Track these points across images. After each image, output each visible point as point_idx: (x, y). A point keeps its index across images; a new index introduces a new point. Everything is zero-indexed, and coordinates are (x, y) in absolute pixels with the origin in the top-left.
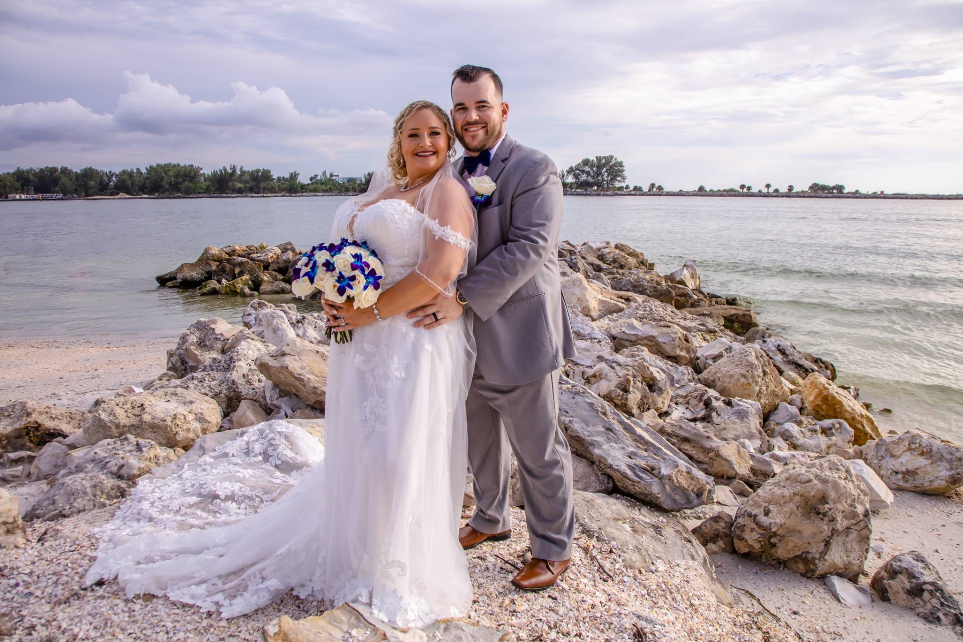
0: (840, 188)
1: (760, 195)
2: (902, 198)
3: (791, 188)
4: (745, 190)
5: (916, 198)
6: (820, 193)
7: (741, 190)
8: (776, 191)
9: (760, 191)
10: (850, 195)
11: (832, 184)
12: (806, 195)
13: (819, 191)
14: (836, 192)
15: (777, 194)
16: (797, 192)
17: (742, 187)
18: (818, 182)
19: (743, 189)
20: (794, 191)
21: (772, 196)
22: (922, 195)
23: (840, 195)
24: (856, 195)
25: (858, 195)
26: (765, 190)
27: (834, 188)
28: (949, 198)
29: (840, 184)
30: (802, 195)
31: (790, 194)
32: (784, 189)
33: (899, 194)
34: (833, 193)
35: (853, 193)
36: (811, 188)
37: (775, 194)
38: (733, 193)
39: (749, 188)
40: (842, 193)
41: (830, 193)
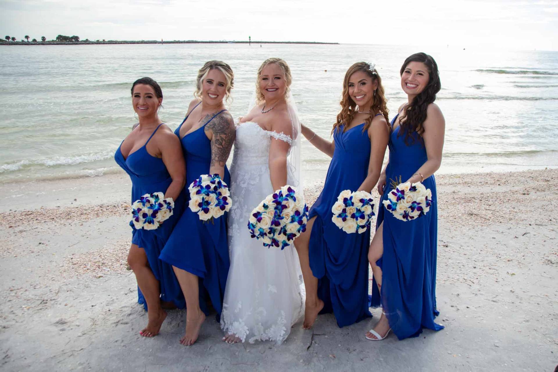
0: (76, 38)
1: (23, 43)
2: (114, 44)
3: (44, 39)
4: (11, 40)
5: (121, 43)
6: (64, 42)
7: (7, 40)
8: (34, 40)
9: (23, 41)
10: (83, 42)
11: (71, 36)
12: (55, 43)
13: (63, 40)
14: (74, 41)
15: (35, 43)
16: (49, 41)
17: (8, 38)
18: (62, 35)
19: (8, 39)
20: (46, 40)
21: (32, 44)
22: (124, 41)
23: (77, 42)
24: (87, 42)
25: (88, 42)
26: (26, 40)
27: (72, 38)
28: (138, 43)
29: (76, 36)
30: (52, 43)
31: (44, 42)
32: (39, 40)
33: (112, 41)
34: (72, 41)
35: (85, 41)
36: (57, 38)
37: (33, 43)
38: (1, 42)
39: (13, 39)
40: (78, 41)
41: (70, 41)
